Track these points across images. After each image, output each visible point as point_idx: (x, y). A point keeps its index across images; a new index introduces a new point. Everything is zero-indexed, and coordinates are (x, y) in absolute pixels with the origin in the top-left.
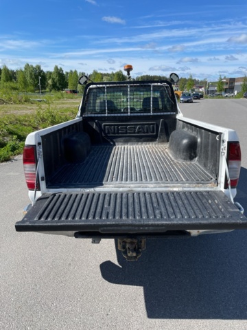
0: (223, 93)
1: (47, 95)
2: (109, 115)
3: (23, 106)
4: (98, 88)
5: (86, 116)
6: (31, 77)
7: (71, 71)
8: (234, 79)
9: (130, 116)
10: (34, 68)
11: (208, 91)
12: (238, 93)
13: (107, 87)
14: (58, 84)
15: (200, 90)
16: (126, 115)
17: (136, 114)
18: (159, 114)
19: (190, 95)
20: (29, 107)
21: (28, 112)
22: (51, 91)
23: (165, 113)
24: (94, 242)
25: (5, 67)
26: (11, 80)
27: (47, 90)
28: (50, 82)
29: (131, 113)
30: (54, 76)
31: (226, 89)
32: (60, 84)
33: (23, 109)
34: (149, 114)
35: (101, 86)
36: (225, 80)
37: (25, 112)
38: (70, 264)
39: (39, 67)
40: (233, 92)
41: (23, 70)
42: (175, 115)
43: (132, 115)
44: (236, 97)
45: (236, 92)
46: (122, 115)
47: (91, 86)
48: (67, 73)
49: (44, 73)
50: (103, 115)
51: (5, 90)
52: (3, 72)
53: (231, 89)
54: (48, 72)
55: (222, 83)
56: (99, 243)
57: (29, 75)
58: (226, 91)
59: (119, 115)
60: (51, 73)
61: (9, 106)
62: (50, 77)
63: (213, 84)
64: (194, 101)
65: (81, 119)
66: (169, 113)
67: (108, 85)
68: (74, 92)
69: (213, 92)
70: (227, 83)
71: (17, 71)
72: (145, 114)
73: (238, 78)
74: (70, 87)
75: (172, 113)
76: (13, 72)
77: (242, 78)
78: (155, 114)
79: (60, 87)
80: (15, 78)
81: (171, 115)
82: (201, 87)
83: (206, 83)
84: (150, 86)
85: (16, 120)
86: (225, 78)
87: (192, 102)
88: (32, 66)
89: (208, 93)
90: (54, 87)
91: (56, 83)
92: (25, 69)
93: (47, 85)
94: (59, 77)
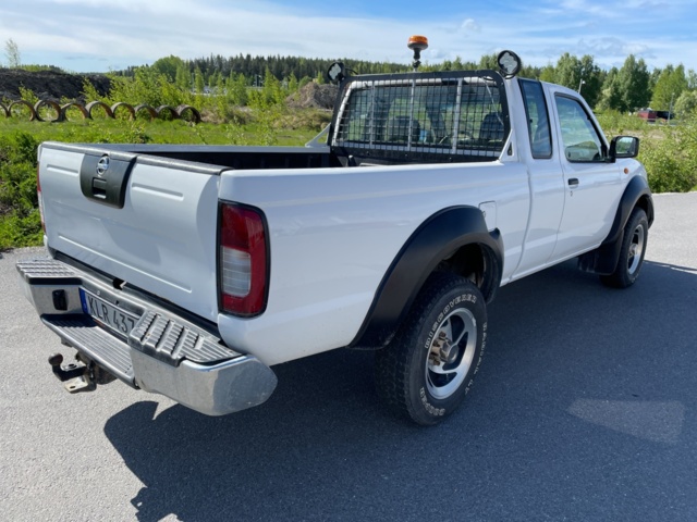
7: (670, 68)
10: (577, 63)
14: (624, 97)
27: (598, 109)
28: (609, 91)
30: (620, 79)
32: (630, 96)
39: (588, 61)
41: (555, 66)
48: (658, 72)
49: (598, 73)
50: (362, 147)
60: (615, 72)
62: (610, 83)
68: (662, 116)
74: (654, 105)
79: (628, 102)
84: (456, 84)
88: (575, 60)
90: (616, 103)
91: (623, 93)
92: (560, 64)
93: (600, 99)
94: (633, 80)
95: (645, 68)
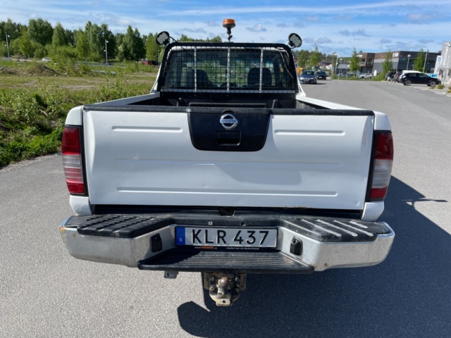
0: (358, 72)
1: (116, 66)
2: (200, 91)
3: (81, 79)
4: (185, 50)
5: (166, 90)
6: (95, 41)
7: (151, 35)
8: (374, 54)
9: (230, 94)
10: (98, 28)
11: (338, 70)
12: (378, 74)
13: (198, 50)
14: (131, 52)
15: (327, 67)
16: (223, 91)
17: (237, 91)
18: (271, 92)
19: (313, 73)
20: (89, 81)
21: (88, 88)
22: (121, 61)
23: (280, 92)
24: (167, 276)
25: (60, 25)
26: (66, 43)
27: (117, 59)
28: (121, 48)
29: (231, 89)
30: (126, 40)
31: (362, 67)
32: (134, 52)
33: (81, 83)
34: (256, 92)
35: (189, 48)
36: (361, 56)
37: (83, 87)
38: (132, 307)
39: (105, 27)
40: (371, 72)
41: (84, 30)
42: (294, 95)
43: (233, 91)
44: (375, 79)
45: (375, 73)
46: (218, 91)
47: (174, 48)
48: (145, 37)
49: (113, 36)
50: (190, 91)
51: (57, 56)
52: (55, 32)
53: (369, 68)
54: (118, 34)
55: (357, 59)
56: (175, 277)
57: (91, 38)
58: (362, 70)
59: (213, 91)
60: (122, 36)
61: (60, 78)
62: (121, 42)
63: (345, 61)
64: (318, 81)
65: (158, 95)
66: (285, 92)
67: (198, 47)
68: (155, 63)
69: (344, 71)
70: (363, 60)
71: (75, 31)
72: (252, 91)
73: (379, 54)
74: (148, 57)
75: (290, 92)
76: (69, 32)
77: (384, 54)
78: (266, 92)
79: (135, 55)
80: (72, 41)
81: (288, 94)
82: (328, 64)
83: (335, 58)
84: (260, 51)
85: (69, 97)
86: (361, 53)
87: (316, 83)
88: (96, 26)
89: (338, 73)
90: (127, 55)
91: (130, 50)
92: (87, 29)
93: (117, 53)
94: (134, 42)
95: (139, 34)
